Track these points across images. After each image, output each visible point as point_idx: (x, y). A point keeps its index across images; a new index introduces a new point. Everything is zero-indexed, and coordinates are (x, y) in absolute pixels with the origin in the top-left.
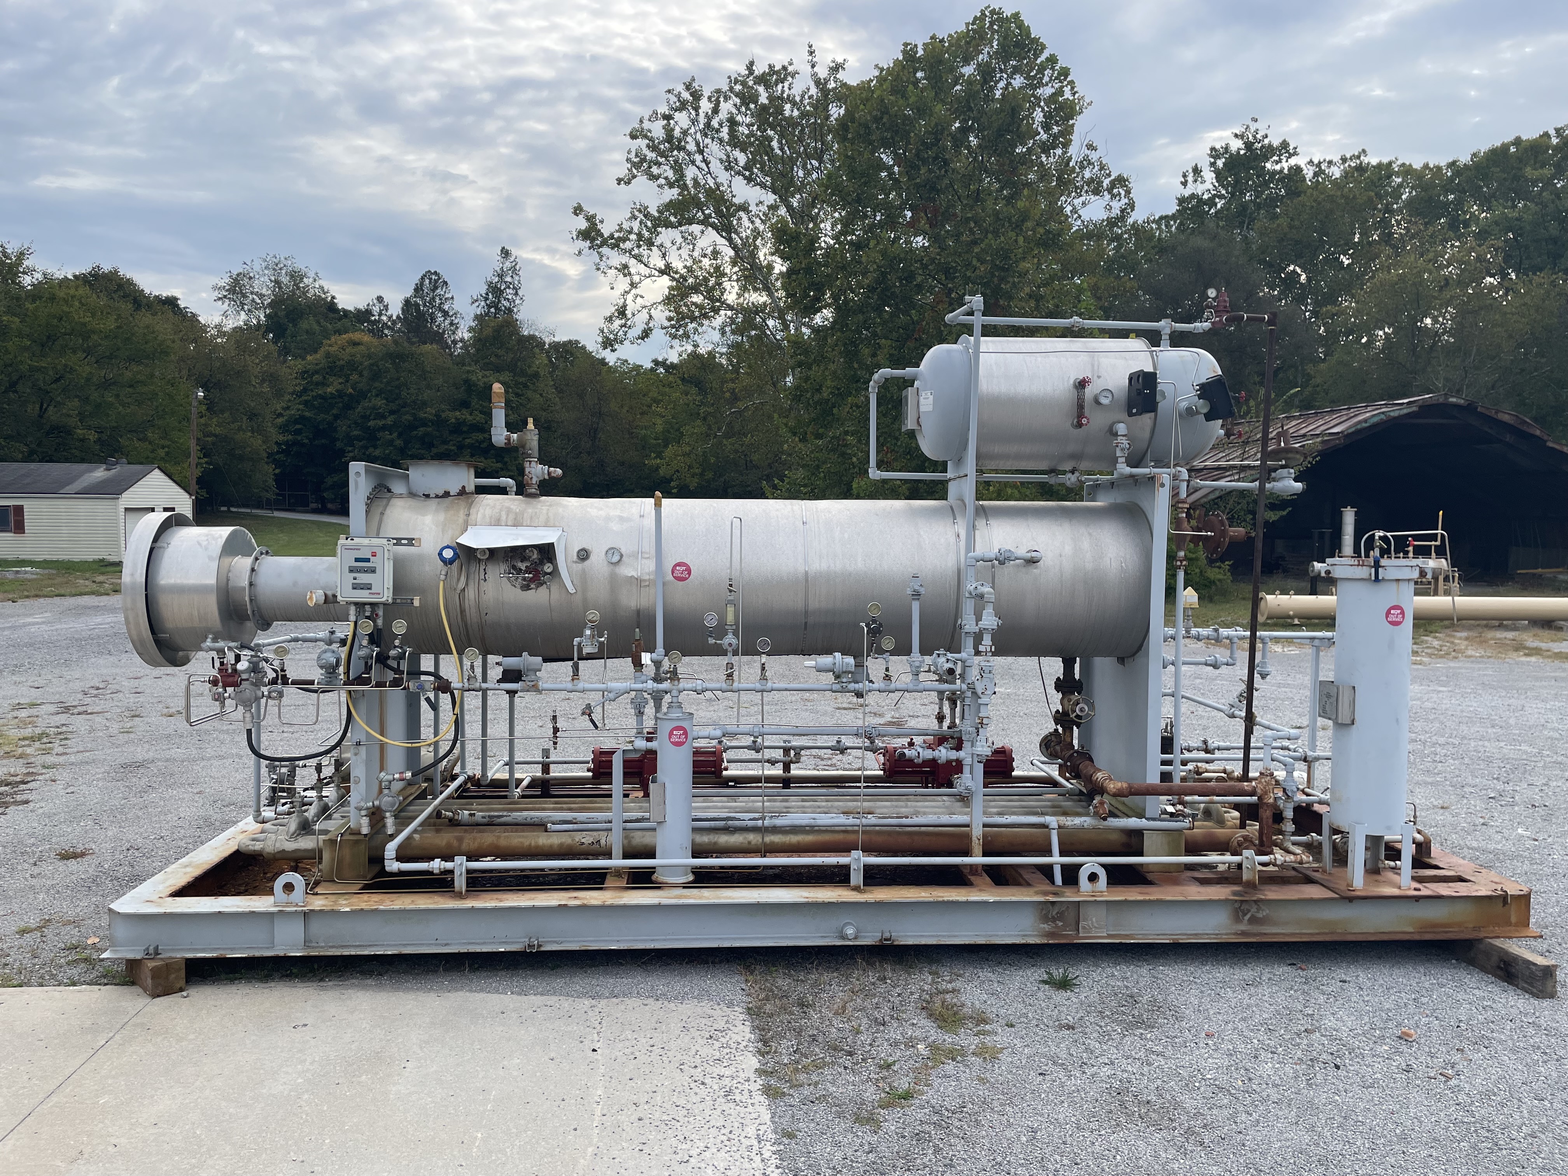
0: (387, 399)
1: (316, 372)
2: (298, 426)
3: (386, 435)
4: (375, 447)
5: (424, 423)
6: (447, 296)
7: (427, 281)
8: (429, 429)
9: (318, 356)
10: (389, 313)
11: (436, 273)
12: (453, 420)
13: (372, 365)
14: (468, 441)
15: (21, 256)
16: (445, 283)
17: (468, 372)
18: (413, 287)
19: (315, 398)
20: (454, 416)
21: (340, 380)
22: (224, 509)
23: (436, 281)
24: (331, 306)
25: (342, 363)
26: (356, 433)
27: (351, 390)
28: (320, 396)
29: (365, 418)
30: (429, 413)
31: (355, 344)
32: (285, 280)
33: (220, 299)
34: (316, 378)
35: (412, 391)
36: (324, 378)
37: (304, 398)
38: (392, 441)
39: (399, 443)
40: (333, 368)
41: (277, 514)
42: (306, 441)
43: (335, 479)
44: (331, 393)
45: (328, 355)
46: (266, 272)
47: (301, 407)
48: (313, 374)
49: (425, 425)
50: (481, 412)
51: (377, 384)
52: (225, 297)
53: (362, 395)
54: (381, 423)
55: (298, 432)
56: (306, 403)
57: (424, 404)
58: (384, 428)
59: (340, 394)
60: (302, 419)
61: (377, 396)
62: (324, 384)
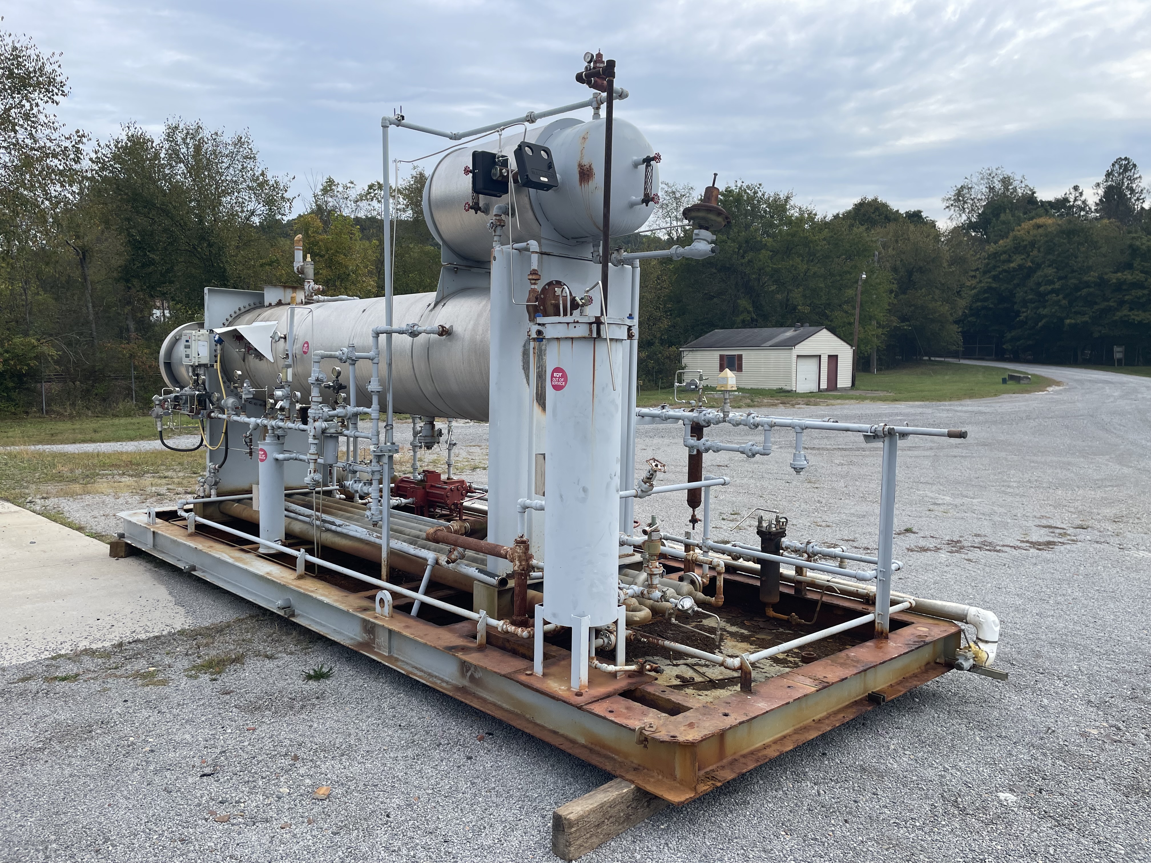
0: (1057, 269)
1: (1005, 252)
2: (986, 295)
3: (1054, 297)
4: (1045, 307)
5: (1087, 285)
6: (1135, 176)
7: (1117, 166)
8: (1091, 290)
9: (1008, 241)
10: (1083, 198)
11: (1126, 159)
12: (1114, 281)
13: (1047, 242)
14: (1127, 297)
15: (788, 198)
16: (1135, 166)
17: (1133, 238)
18: (1105, 173)
19: (1000, 273)
20: (1114, 278)
21: (1023, 257)
22: (926, 358)
23: (1126, 165)
24: (1030, 200)
25: (1025, 243)
26: (1030, 297)
27: (1030, 264)
28: (1005, 271)
29: (1039, 284)
30: (1092, 276)
31: (1039, 226)
32: (998, 186)
33: (948, 207)
34: (1004, 257)
35: (1079, 259)
36: (1010, 256)
37: (993, 273)
38: (1059, 301)
39: (1064, 302)
40: (1019, 248)
41: (962, 361)
42: (991, 306)
43: (1013, 334)
44: (1014, 268)
45: (1015, 238)
46: (982, 182)
47: (990, 280)
48: (1001, 254)
49: (1089, 286)
50: (1142, 272)
51: (1050, 257)
52: (952, 205)
53: (1038, 266)
54: (1049, 288)
55: (986, 300)
56: (995, 278)
57: (1090, 268)
58: (1053, 291)
59: (1021, 267)
60: (989, 289)
61: (1049, 266)
62: (1009, 261)
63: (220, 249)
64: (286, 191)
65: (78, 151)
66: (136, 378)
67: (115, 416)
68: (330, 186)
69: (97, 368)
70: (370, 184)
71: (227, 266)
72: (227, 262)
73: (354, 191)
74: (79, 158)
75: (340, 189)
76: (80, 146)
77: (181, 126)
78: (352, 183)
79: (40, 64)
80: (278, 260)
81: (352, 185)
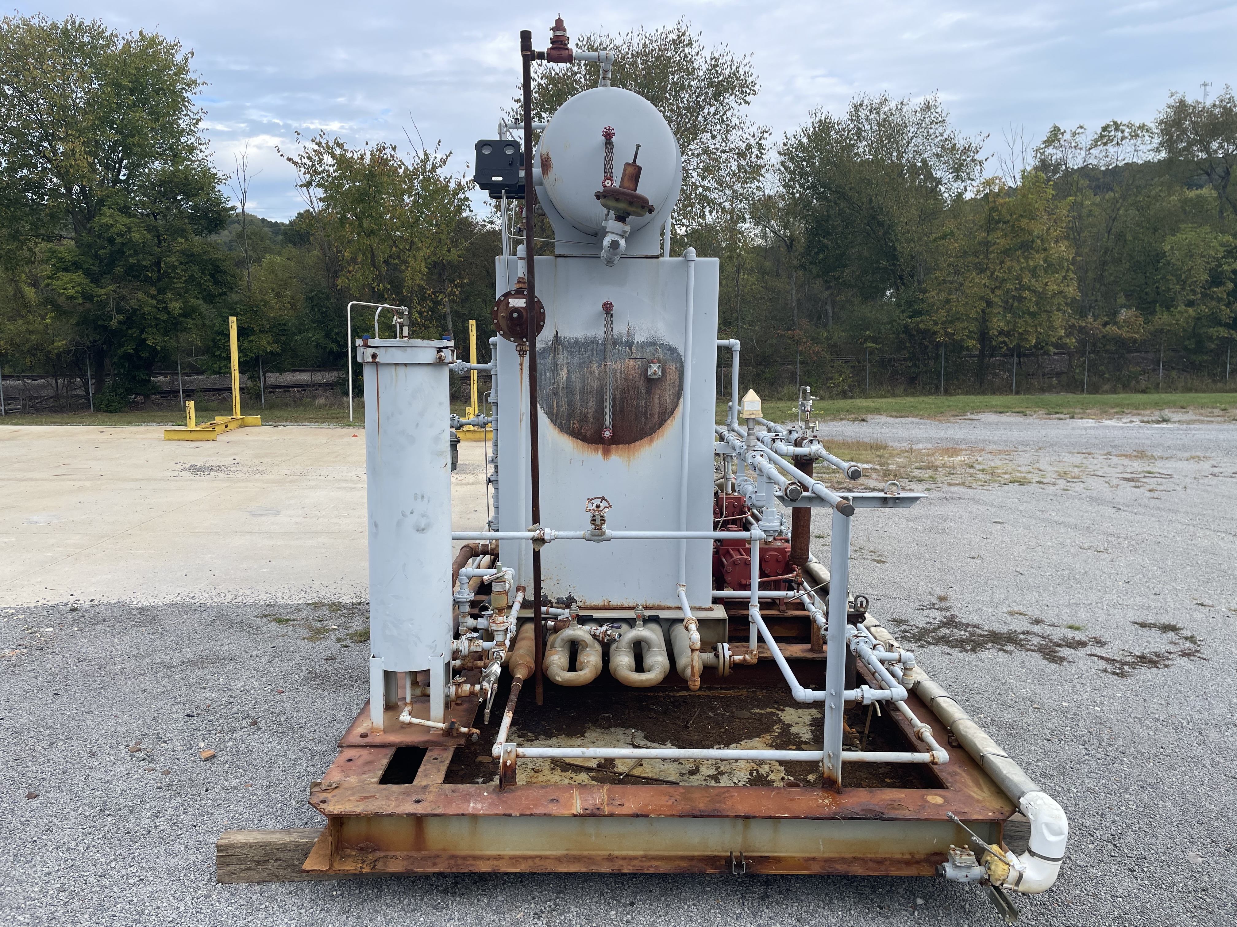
63: (890, 226)
64: (978, 152)
65: (760, 147)
66: (802, 363)
67: (780, 399)
68: (1056, 135)
69: (767, 354)
70: (1104, 125)
71: (897, 244)
72: (897, 240)
73: (1084, 138)
74: (762, 153)
75: (1067, 136)
76: (763, 142)
77: (866, 102)
78: (1081, 127)
79: (734, 68)
80: (952, 232)
81: (1082, 130)
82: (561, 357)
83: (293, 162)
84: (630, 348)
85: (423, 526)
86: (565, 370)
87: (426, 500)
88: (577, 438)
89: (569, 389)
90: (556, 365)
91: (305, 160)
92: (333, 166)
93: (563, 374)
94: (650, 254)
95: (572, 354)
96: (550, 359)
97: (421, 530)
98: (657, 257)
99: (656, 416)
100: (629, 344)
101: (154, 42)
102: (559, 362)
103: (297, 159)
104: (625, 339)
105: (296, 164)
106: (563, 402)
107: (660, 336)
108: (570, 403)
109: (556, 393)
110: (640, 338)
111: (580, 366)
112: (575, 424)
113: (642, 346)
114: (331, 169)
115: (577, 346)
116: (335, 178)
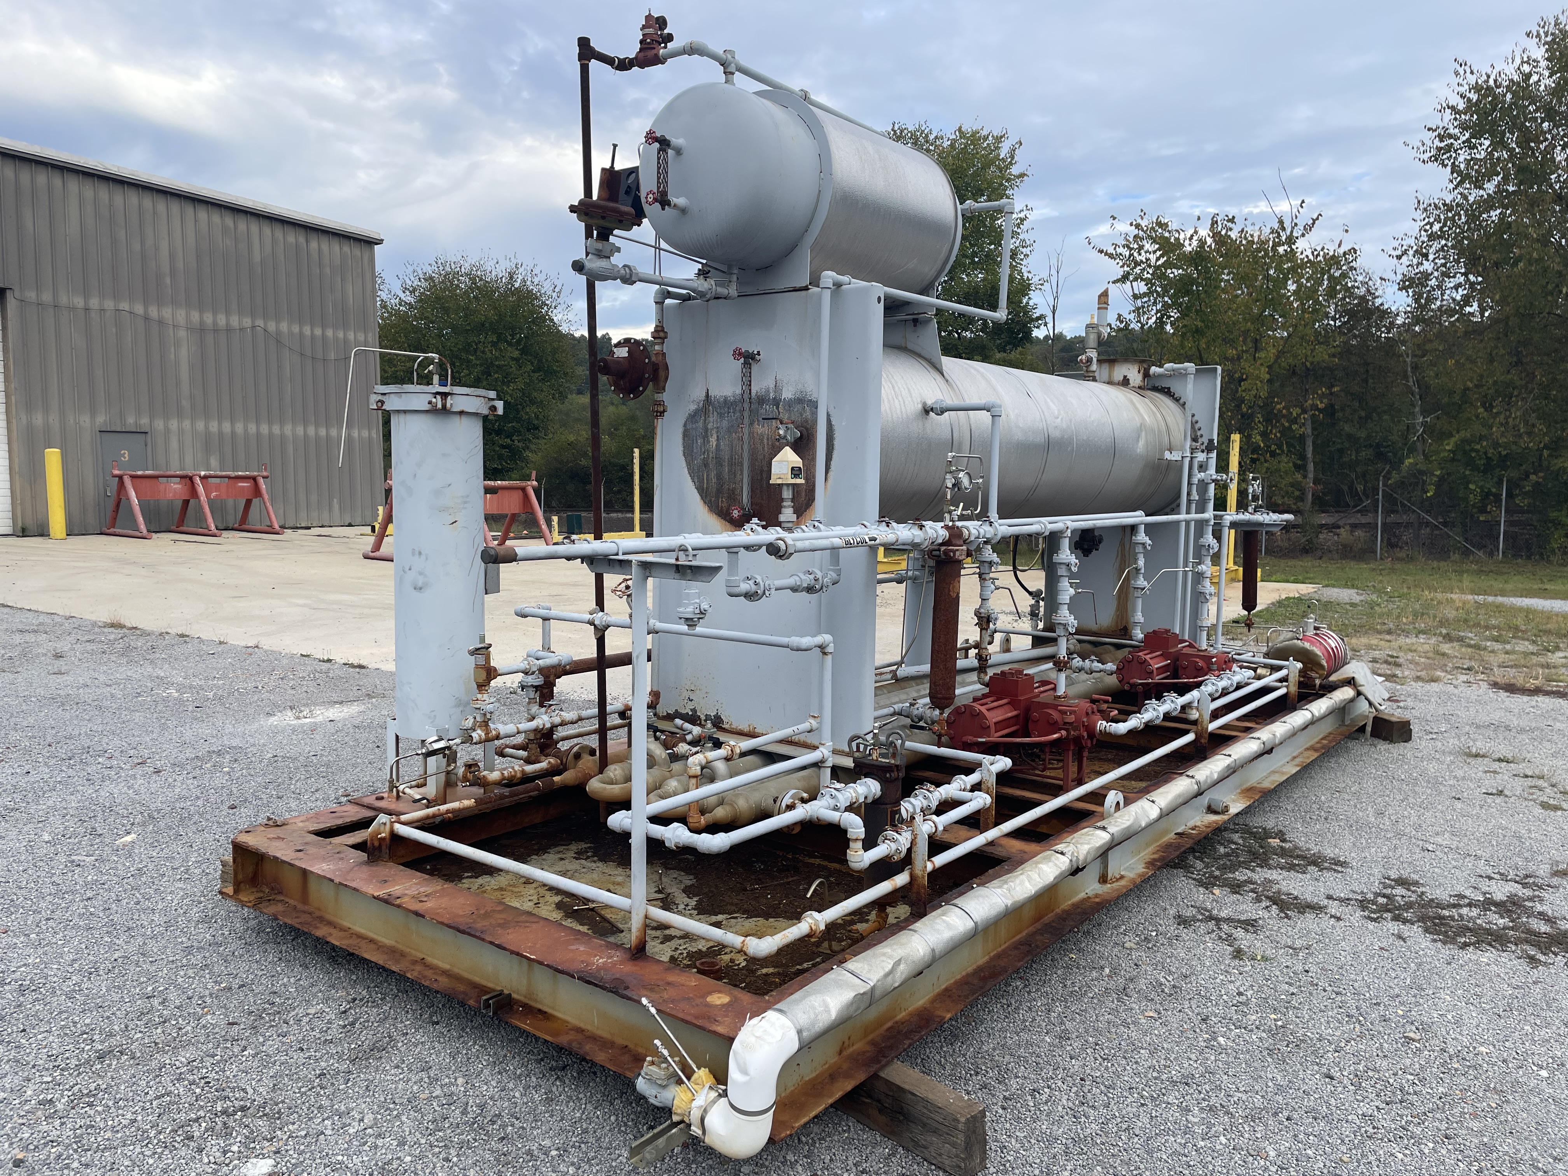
82: (711, 419)
83: (1106, 254)
84: (778, 408)
85: (420, 584)
86: (715, 436)
87: (423, 557)
88: (725, 519)
89: (719, 460)
90: (706, 430)
91: (1120, 250)
92: (1155, 252)
93: (713, 441)
94: (798, 285)
95: (721, 415)
96: (701, 424)
97: (418, 589)
98: (806, 289)
99: (803, 494)
100: (776, 402)
101: (975, 138)
102: (710, 426)
103: (1111, 250)
104: (772, 395)
105: (1111, 256)
106: (713, 475)
107: (808, 390)
108: (719, 476)
109: (706, 465)
110: (787, 394)
111: (729, 431)
112: (723, 503)
113: (790, 403)
114: (1153, 258)
115: (727, 405)
116: (1157, 268)
